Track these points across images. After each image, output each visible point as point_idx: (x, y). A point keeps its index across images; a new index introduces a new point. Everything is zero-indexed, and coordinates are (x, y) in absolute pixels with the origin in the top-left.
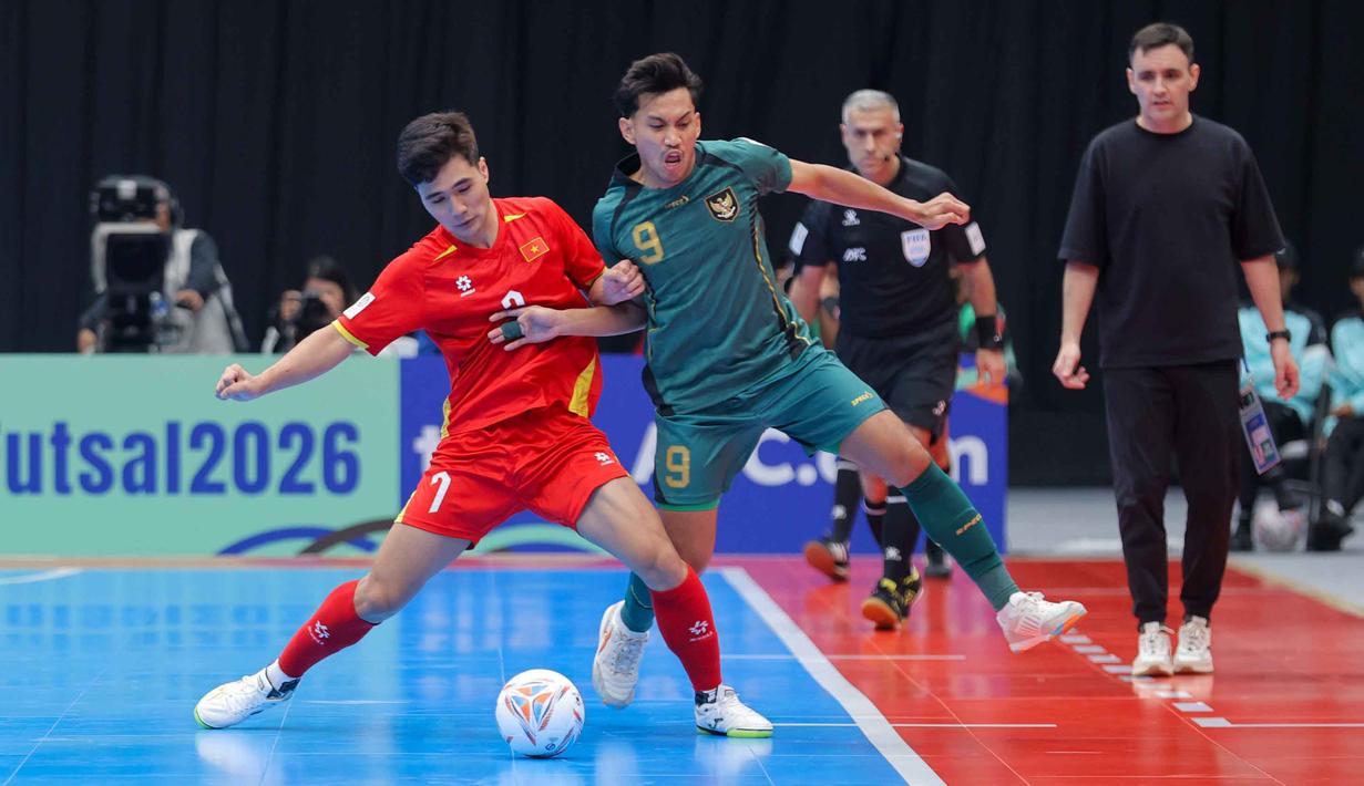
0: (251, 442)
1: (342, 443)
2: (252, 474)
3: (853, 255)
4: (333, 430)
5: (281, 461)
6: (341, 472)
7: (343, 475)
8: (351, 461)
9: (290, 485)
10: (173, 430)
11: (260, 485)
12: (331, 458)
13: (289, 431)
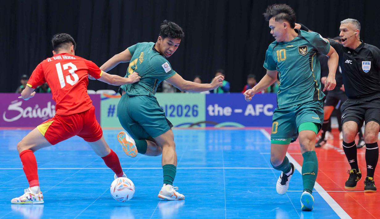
0: (180, 109)
1: (195, 108)
2: (180, 113)
3: (348, 61)
4: (194, 106)
5: (185, 111)
6: (195, 113)
7: (195, 114)
8: (197, 112)
9: (187, 115)
10: (166, 106)
11: (181, 116)
12: (193, 111)
13: (186, 107)
